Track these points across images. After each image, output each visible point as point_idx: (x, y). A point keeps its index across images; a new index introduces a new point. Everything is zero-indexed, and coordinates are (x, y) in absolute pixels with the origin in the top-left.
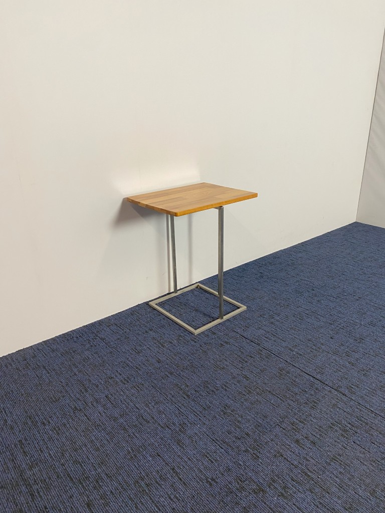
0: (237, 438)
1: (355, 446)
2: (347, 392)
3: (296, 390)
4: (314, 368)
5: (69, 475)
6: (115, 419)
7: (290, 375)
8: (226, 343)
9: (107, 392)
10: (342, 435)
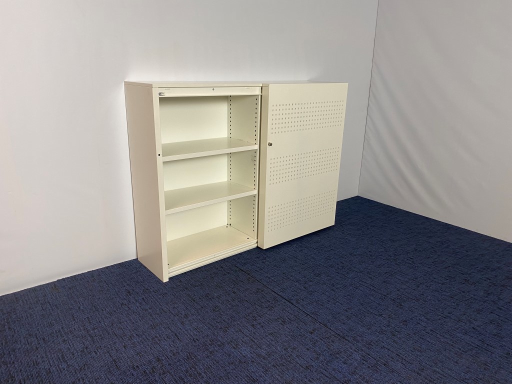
0: (217, 322)
1: (287, 329)
2: (294, 302)
3: (263, 300)
4: (280, 289)
5: (115, 334)
6: (146, 310)
7: (263, 293)
8: (228, 273)
9: (143, 297)
10: (281, 323)
